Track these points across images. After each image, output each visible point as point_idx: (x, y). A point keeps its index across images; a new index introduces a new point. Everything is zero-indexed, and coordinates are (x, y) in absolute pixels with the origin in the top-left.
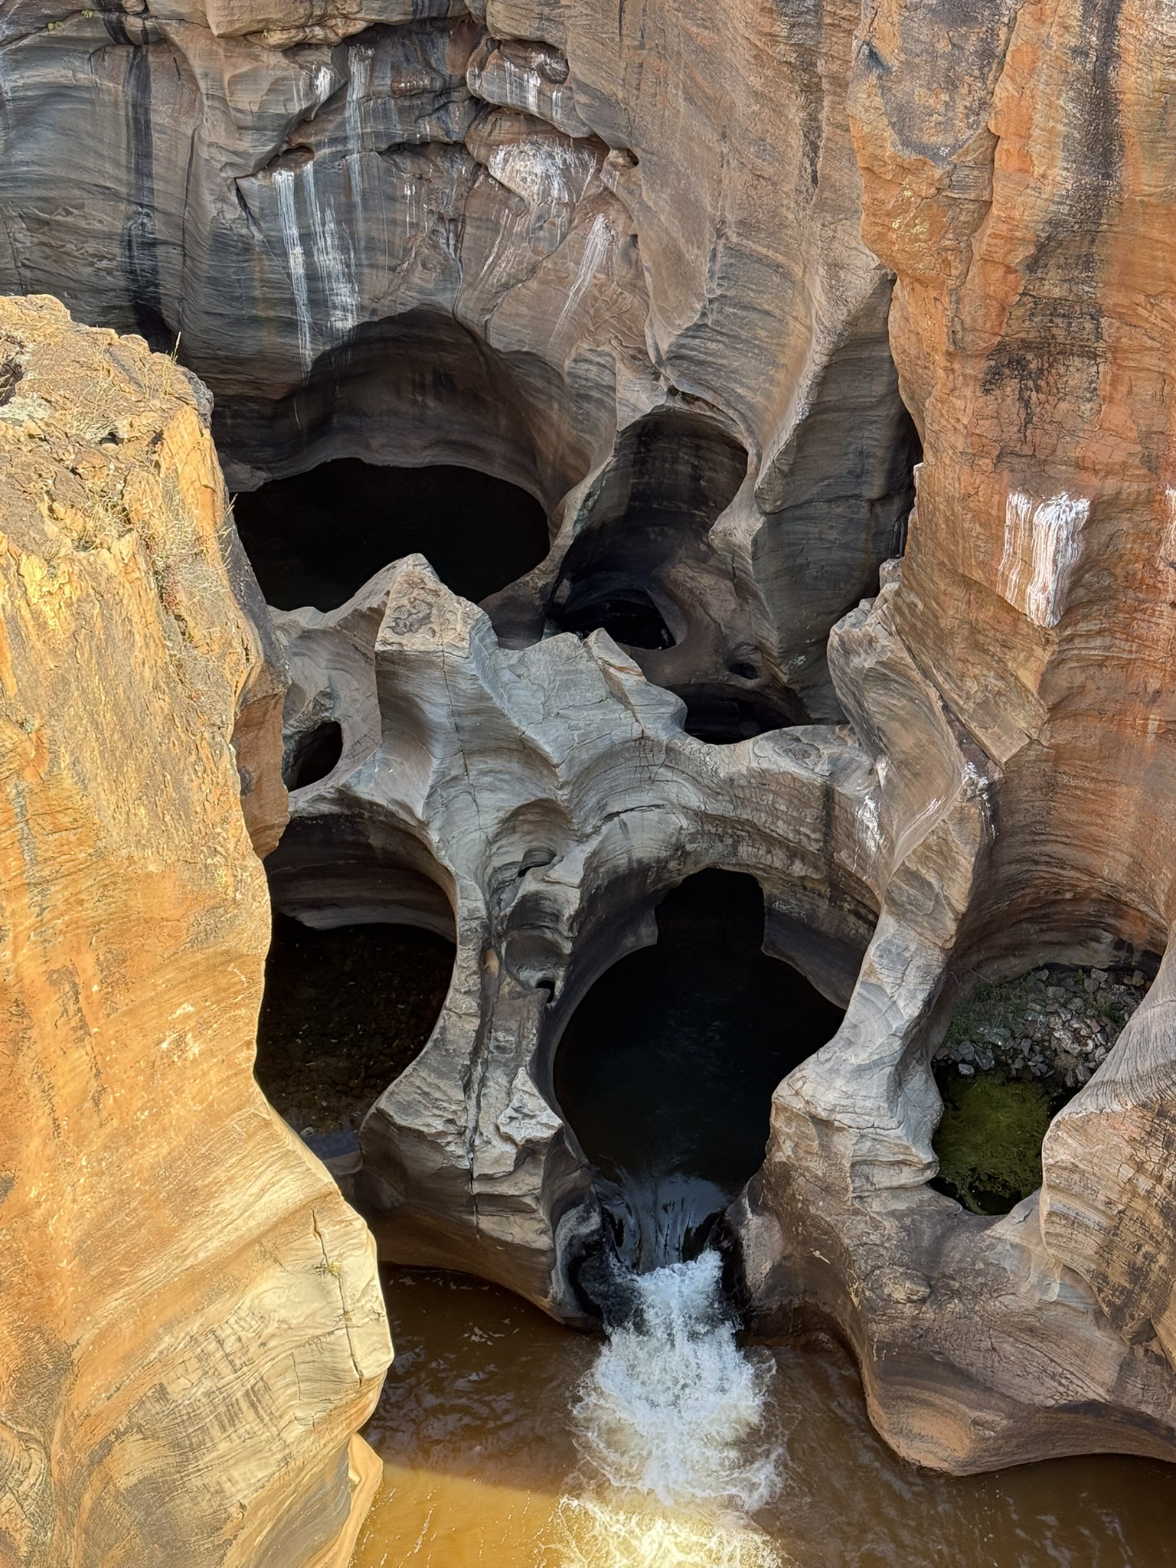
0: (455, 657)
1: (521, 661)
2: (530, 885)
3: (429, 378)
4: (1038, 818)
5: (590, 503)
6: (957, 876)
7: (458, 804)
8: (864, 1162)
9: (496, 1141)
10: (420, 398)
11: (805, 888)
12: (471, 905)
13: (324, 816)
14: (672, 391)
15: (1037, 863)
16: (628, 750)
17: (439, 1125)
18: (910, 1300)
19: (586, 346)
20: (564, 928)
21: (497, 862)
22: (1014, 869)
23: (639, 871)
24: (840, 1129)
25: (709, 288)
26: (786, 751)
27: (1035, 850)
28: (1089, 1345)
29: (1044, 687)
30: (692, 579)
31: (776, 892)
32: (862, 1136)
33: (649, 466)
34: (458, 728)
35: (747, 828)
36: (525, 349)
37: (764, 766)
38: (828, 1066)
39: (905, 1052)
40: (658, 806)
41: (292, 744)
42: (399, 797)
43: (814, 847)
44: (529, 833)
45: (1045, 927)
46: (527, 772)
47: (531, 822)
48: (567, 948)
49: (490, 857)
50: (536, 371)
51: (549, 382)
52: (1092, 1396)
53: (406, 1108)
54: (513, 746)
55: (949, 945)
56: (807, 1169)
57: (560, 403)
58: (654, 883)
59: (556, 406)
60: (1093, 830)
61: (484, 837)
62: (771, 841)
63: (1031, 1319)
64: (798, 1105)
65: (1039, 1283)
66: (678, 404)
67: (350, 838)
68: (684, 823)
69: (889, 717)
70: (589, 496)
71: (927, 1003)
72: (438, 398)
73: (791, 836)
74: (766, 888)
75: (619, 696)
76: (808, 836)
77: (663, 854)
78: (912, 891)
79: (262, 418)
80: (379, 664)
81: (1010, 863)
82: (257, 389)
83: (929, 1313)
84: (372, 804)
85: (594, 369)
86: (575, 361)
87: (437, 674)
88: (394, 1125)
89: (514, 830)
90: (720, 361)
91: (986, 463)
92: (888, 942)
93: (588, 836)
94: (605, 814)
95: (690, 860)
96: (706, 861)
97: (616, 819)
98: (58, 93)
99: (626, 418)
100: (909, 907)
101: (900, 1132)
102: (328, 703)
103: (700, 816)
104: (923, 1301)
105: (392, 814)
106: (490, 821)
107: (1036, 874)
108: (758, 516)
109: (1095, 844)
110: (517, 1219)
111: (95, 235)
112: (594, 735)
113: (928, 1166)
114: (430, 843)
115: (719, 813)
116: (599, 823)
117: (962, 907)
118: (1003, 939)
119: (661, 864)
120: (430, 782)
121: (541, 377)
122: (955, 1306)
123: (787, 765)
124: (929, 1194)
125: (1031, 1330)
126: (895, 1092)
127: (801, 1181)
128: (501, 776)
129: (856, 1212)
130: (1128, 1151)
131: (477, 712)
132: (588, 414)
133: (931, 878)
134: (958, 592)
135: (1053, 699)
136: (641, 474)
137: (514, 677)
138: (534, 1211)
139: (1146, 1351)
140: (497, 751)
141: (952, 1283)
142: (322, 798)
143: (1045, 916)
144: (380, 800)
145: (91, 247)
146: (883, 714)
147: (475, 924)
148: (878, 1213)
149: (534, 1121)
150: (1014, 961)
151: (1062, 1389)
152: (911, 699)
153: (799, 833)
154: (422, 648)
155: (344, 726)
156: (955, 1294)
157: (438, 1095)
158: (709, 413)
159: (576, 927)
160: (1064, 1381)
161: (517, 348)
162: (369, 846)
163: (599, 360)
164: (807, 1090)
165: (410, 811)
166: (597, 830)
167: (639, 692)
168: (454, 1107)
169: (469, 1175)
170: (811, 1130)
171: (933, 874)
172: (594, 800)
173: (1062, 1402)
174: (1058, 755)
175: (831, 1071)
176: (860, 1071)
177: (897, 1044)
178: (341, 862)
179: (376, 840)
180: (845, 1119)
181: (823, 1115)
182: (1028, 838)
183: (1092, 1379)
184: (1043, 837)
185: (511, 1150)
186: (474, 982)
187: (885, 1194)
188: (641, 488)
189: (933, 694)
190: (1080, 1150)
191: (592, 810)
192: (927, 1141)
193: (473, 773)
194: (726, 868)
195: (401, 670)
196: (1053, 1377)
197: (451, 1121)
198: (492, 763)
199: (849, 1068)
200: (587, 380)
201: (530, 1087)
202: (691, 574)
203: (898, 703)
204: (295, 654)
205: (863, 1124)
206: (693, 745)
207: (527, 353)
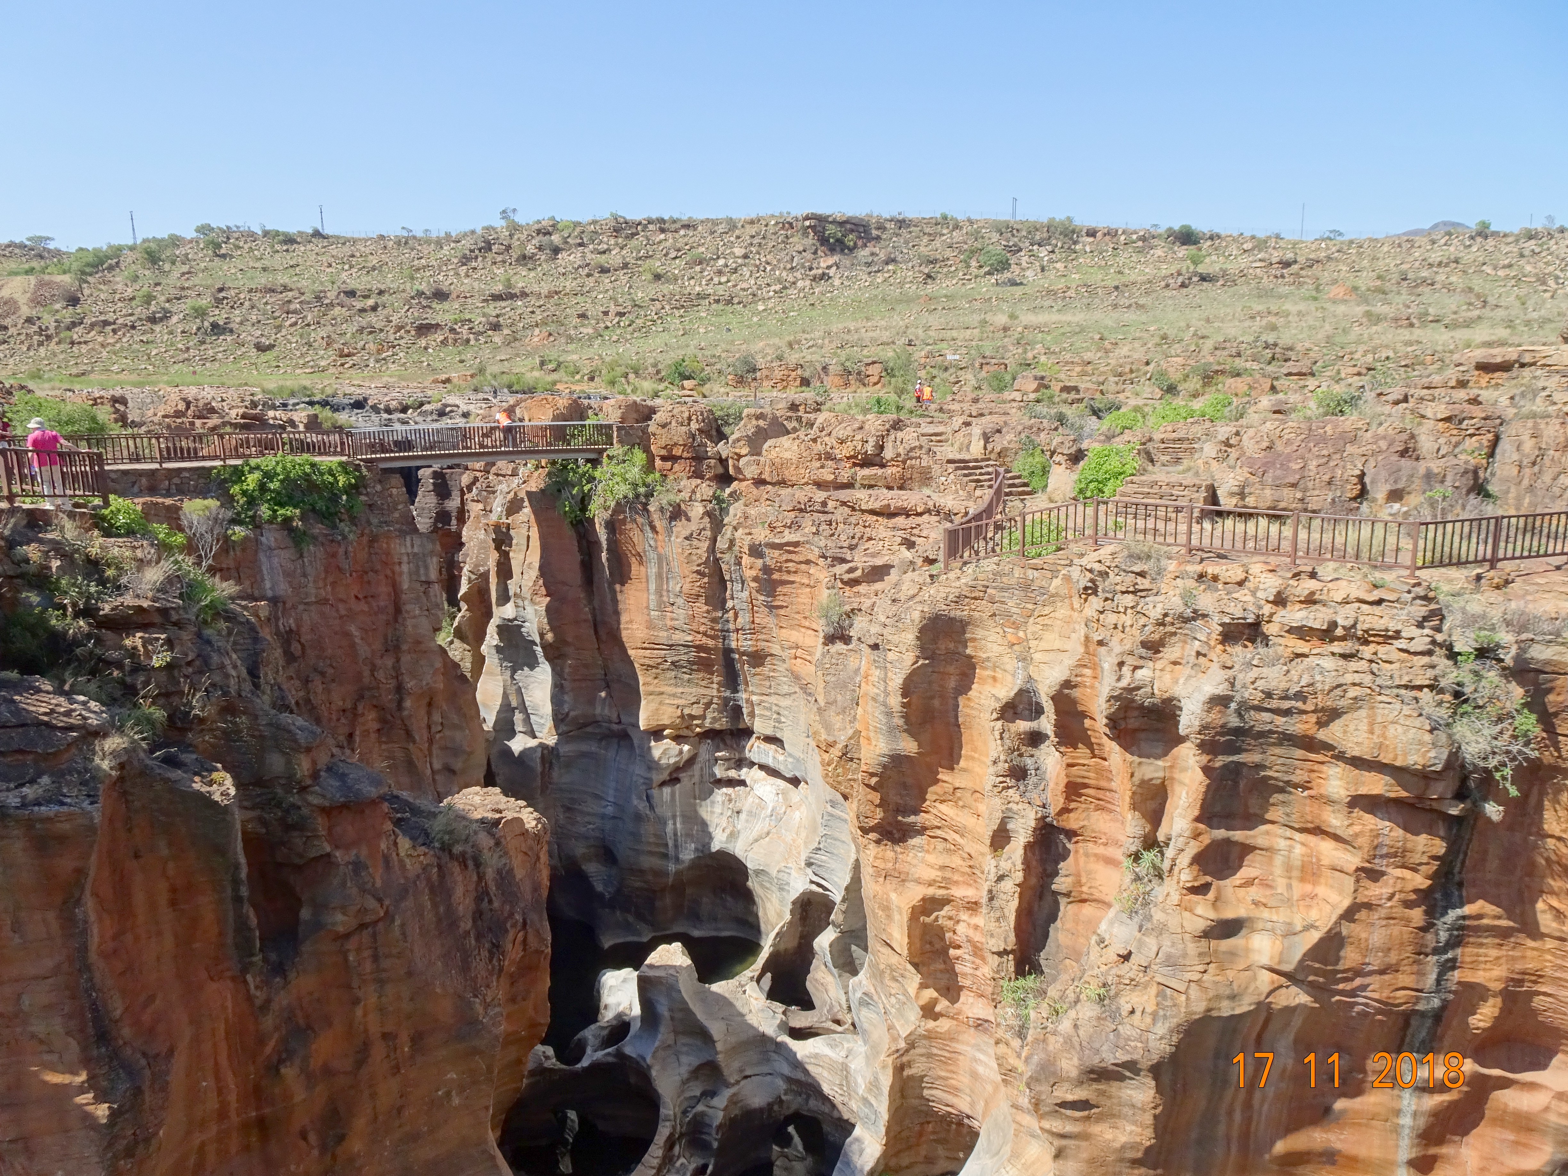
2: (700, 1108)
21: (688, 1094)
25: (822, 831)
60: (953, 1082)
89: (697, 1078)
98: (584, 755)
106: (684, 1071)
109: (955, 1091)
111: (589, 814)
119: (770, 1105)
123: (827, 1051)
133: (873, 1101)
144: (634, 1055)
145: (587, 819)
165: (644, 1059)
174: (930, 1036)
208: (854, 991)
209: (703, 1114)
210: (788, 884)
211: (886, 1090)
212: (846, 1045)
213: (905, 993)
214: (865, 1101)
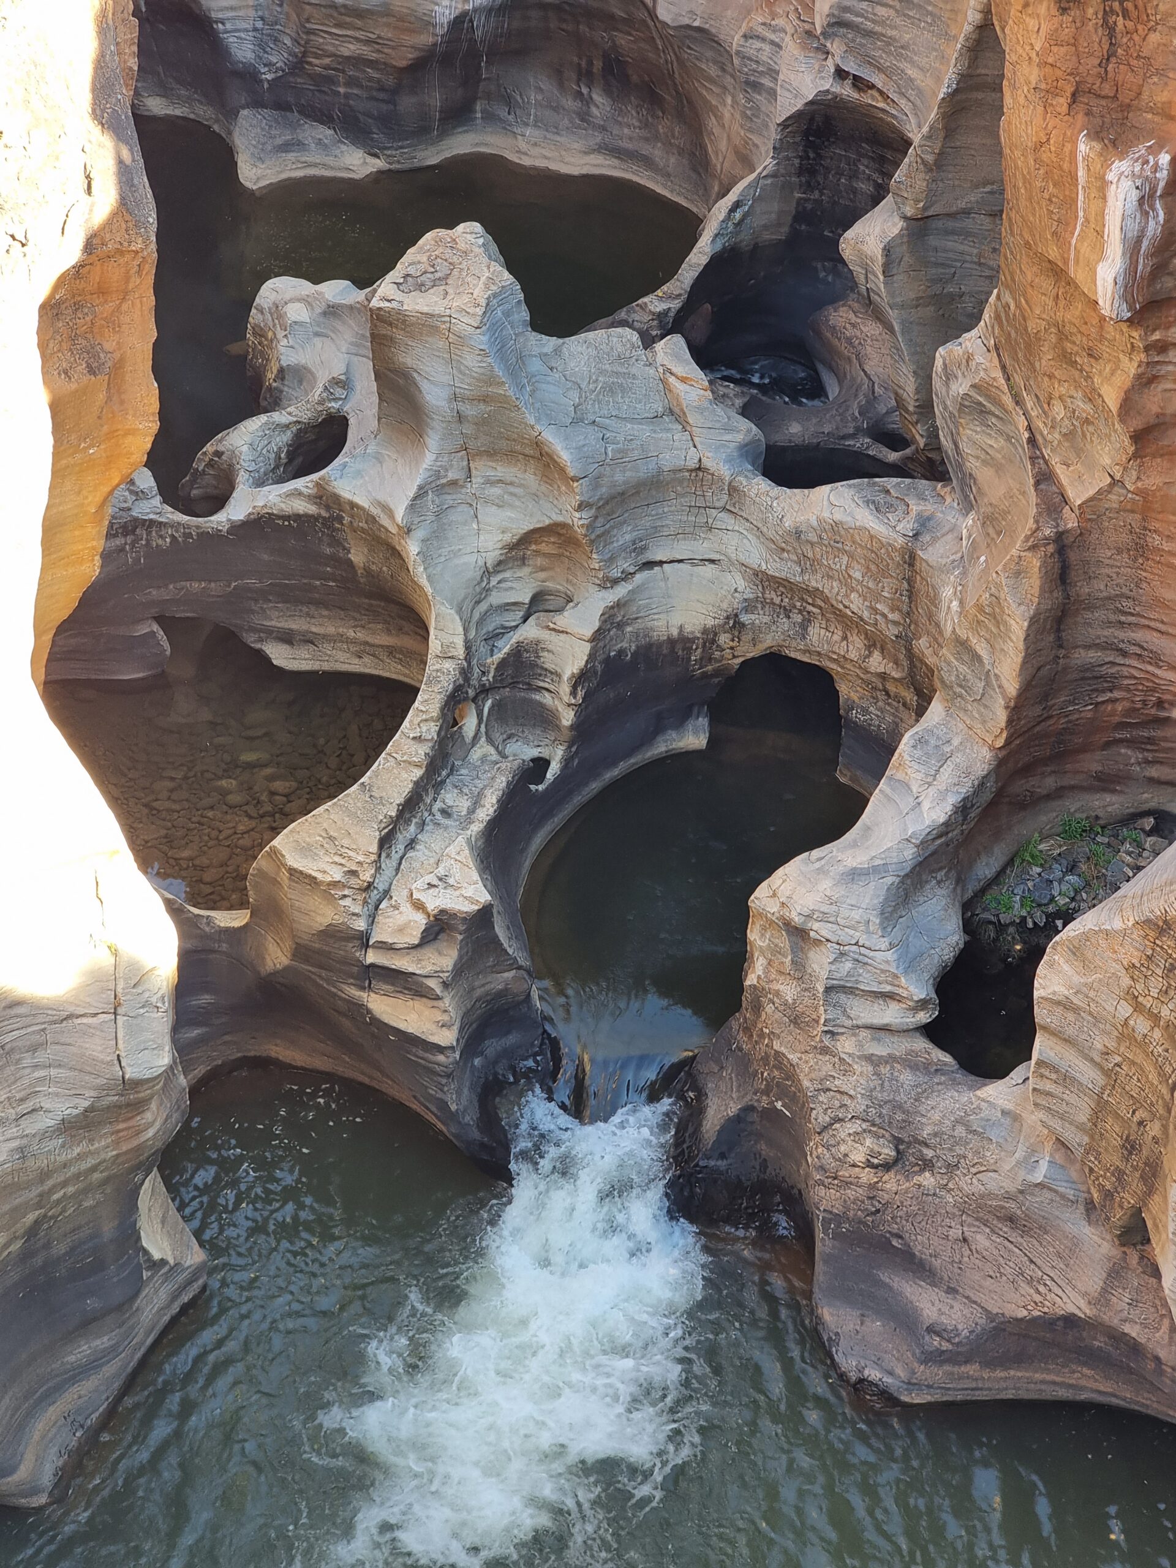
0: (465, 324)
1: (557, 351)
2: (530, 631)
3: (598, 65)
4: (1125, 590)
5: (738, 215)
6: (1009, 647)
7: (454, 516)
8: (843, 989)
9: (406, 908)
10: (585, 90)
11: (888, 694)
12: (447, 639)
13: (297, 517)
14: (841, 74)
15: (1124, 654)
16: (681, 482)
17: (337, 875)
18: (869, 1165)
19: (760, 20)
20: (565, 689)
21: (496, 598)
22: (1093, 656)
23: (681, 643)
24: (817, 942)
26: (867, 502)
27: (1121, 634)
28: (1075, 1243)
29: (1127, 406)
30: (854, 325)
31: (854, 696)
32: (842, 954)
33: (820, 179)
34: (460, 418)
35: (819, 602)
36: (696, 24)
37: (838, 516)
38: (817, 865)
39: (920, 864)
40: (712, 561)
41: (287, 437)
42: (381, 497)
43: (892, 631)
44: (543, 569)
45: (1150, 756)
46: (544, 488)
47: (545, 555)
48: (567, 718)
49: (488, 590)
50: (709, 54)
51: (724, 70)
52: (1071, 1309)
53: (305, 850)
54: (528, 451)
55: (1000, 743)
56: (777, 993)
57: (733, 97)
58: (701, 662)
59: (729, 100)
61: (481, 563)
62: (849, 623)
63: (1012, 1205)
64: (773, 908)
65: (1026, 1159)
66: (846, 91)
67: (328, 551)
68: (741, 584)
69: (985, 463)
70: (737, 205)
71: (963, 809)
72: (608, 91)
73: (866, 615)
74: (844, 689)
75: (675, 414)
76: (884, 616)
77: (710, 622)
78: (963, 669)
79: (382, 89)
80: (374, 326)
81: (1088, 647)
82: (379, 51)
83: (891, 1182)
84: (353, 505)
85: (767, 48)
86: (745, 36)
87: (441, 344)
88: (284, 865)
89: (523, 561)
90: (890, 33)
91: (1061, 103)
92: (929, 731)
93: (615, 582)
94: (643, 559)
95: (747, 637)
96: (769, 641)
97: (656, 568)
99: (788, 105)
100: (958, 690)
101: (890, 955)
102: (339, 392)
103: (761, 578)
104: (887, 1167)
105: (372, 519)
107: (1125, 671)
108: (897, 219)
110: (419, 1004)
112: (636, 454)
113: (923, 1004)
114: (408, 553)
115: (783, 575)
116: (632, 569)
117: (1012, 687)
118: (1093, 763)
119: (710, 637)
120: (419, 481)
121: (715, 62)
122: (927, 1180)
123: (865, 518)
124: (921, 1044)
125: (1011, 1219)
126: (896, 908)
127: (769, 1008)
128: (512, 489)
129: (825, 1051)
130: (1126, 981)
131: (485, 399)
132: (758, 109)
133: (982, 649)
134: (1046, 284)
135: (1137, 423)
136: (809, 187)
137: (545, 369)
138: (438, 998)
139: (1142, 1257)
140: (510, 455)
141: (925, 1151)
142: (298, 493)
143: (1150, 740)
146: (978, 458)
147: (448, 665)
148: (850, 1055)
149: (457, 893)
150: (1108, 798)
151: (1038, 1298)
152: (1009, 438)
153: (876, 611)
154: (425, 309)
155: (352, 421)
156: (927, 1165)
157: (346, 842)
158: (881, 105)
159: (580, 694)
160: (1041, 1288)
161: (686, 21)
162: (350, 563)
163: (773, 37)
164: (784, 891)
166: (627, 576)
167: (700, 410)
168: (360, 858)
169: (364, 940)
170: (784, 941)
171: (984, 645)
172: (628, 537)
173: (1036, 1313)
175: (820, 871)
176: (854, 875)
177: (909, 853)
178: (318, 583)
179: (358, 556)
180: (820, 930)
181: (797, 920)
182: (1113, 617)
183: (1074, 1288)
184: (1131, 619)
185: (420, 921)
186: (431, 730)
187: (864, 1034)
188: (809, 206)
189: (1022, 423)
190: (1077, 979)
191: (623, 548)
192: (926, 976)
193: (477, 480)
194: (793, 655)
195: (399, 335)
196: (1030, 1282)
197: (353, 873)
198: (502, 470)
199: (841, 869)
200: (757, 62)
201: (466, 856)
202: (854, 319)
203: (996, 443)
204: (317, 334)
205: (844, 939)
206: (760, 486)
207: (699, 29)
208: (949, 376)
209: (536, 647)
210: (773, 73)
211: (1018, 626)
212: (915, 507)
213: (1092, 396)
214: (963, 645)
